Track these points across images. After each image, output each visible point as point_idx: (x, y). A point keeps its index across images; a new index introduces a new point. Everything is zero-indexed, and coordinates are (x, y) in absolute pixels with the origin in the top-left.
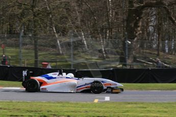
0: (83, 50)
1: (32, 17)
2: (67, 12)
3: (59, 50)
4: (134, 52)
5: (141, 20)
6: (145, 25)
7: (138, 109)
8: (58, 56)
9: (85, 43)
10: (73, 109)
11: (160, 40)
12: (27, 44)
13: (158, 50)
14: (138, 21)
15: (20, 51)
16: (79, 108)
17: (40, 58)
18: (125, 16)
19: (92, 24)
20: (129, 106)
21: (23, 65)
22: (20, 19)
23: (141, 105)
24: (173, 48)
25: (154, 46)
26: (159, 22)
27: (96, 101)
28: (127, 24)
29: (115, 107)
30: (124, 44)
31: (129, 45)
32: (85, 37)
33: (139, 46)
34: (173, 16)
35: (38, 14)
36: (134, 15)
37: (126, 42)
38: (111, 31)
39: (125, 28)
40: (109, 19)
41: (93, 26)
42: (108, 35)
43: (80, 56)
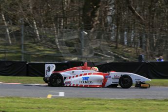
0: (34, 40)
3: (8, 40)
4: (90, 44)
5: (99, 9)
6: (103, 15)
7: (95, 106)
8: (7, 47)
9: (38, 34)
10: (24, 105)
11: (119, 31)
13: (116, 42)
14: (95, 10)
16: (31, 104)
18: (81, 4)
19: (45, 12)
20: (86, 102)
23: (99, 102)
24: (132, 40)
25: (112, 38)
26: (118, 12)
27: (49, 96)
28: (84, 12)
29: (70, 104)
30: (80, 35)
31: (86, 36)
32: (37, 27)
33: (95, 37)
34: (133, 6)
36: (91, 3)
37: (82, 33)
38: (65, 21)
39: (81, 18)
40: (63, 7)
41: (46, 15)
42: (62, 24)
43: (31, 47)
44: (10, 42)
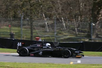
0: (62, 29)
1: (29, 7)
2: (52, 4)
4: (96, 31)
8: (46, 33)
9: (64, 25)
12: (25, 25)
14: (100, 10)
15: (21, 30)
17: (34, 34)
18: (91, 7)
19: (69, 12)
20: (94, 66)
21: (23, 38)
22: (21, 8)
27: (72, 63)
28: (92, 12)
29: (84, 67)
30: (90, 25)
31: (93, 26)
32: (64, 21)
33: (100, 27)
35: (33, 5)
36: (97, 6)
37: (91, 24)
38: (81, 17)
39: (91, 15)
40: (80, 9)
42: (79, 19)
43: (60, 33)
44: (48, 30)
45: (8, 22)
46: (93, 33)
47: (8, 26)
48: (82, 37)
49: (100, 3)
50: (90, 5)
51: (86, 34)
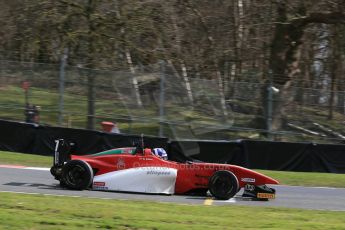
0: (182, 100)
1: (87, 31)
2: (155, 25)
3: (135, 98)
4: (283, 110)
5: (300, 46)
6: (308, 58)
8: (134, 111)
9: (189, 88)
11: (335, 88)
12: (72, 84)
13: (330, 107)
14: (294, 48)
15: (61, 98)
16: (175, 215)
17: (97, 113)
18: (268, 38)
19: (202, 51)
21: (65, 124)
22: (62, 33)
26: (334, 53)
27: (209, 202)
28: (273, 53)
30: (265, 92)
31: (275, 95)
32: (187, 76)
35: (99, 25)
36: (287, 37)
37: (269, 89)
38: (239, 67)
39: (267, 62)
40: (236, 42)
41: (205, 55)
42: (233, 73)
43: (176, 113)
44: (140, 103)
45: (21, 73)
46: (273, 114)
47: (20, 84)
48: (241, 126)
49: (296, 26)
50: (266, 32)
51: (253, 116)
